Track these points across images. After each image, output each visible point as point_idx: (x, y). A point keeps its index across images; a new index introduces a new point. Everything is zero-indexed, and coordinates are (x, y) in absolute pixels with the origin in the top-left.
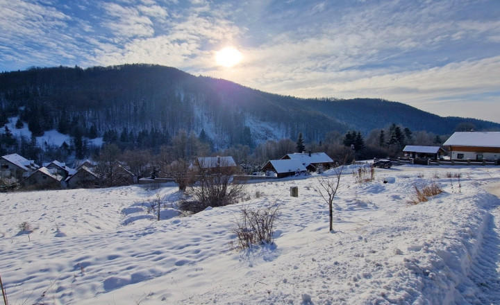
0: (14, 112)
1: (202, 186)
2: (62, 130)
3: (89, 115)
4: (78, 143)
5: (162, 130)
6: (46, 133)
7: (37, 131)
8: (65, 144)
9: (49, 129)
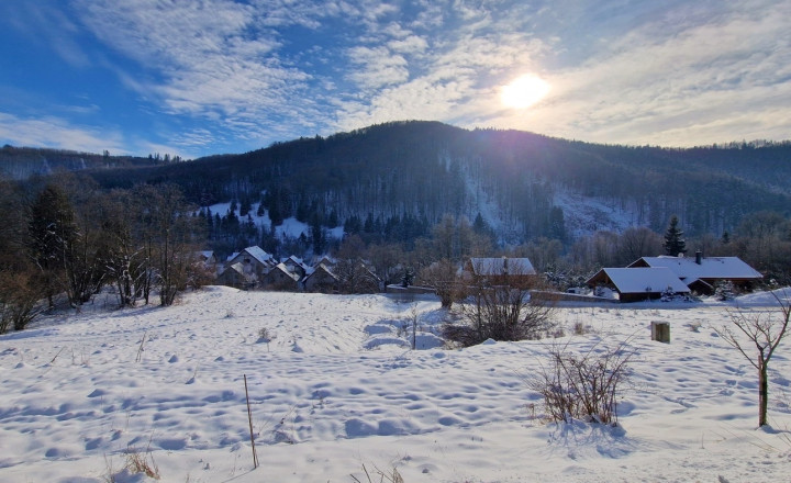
0: (256, 197)
1: (479, 305)
2: (301, 219)
3: (329, 197)
4: (316, 234)
5: (418, 215)
6: (285, 221)
7: (277, 220)
8: (302, 235)
9: (287, 216)
